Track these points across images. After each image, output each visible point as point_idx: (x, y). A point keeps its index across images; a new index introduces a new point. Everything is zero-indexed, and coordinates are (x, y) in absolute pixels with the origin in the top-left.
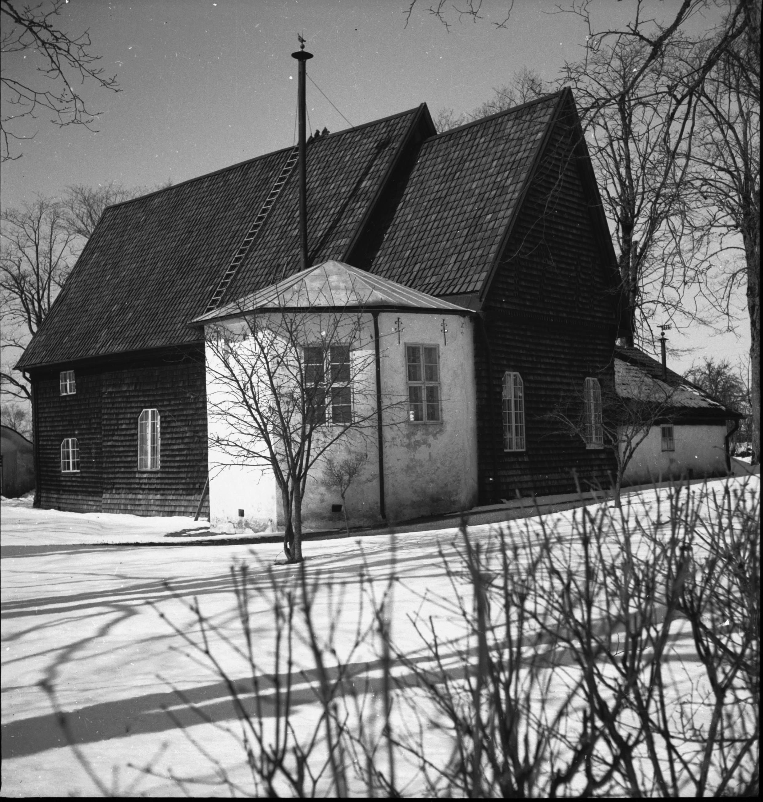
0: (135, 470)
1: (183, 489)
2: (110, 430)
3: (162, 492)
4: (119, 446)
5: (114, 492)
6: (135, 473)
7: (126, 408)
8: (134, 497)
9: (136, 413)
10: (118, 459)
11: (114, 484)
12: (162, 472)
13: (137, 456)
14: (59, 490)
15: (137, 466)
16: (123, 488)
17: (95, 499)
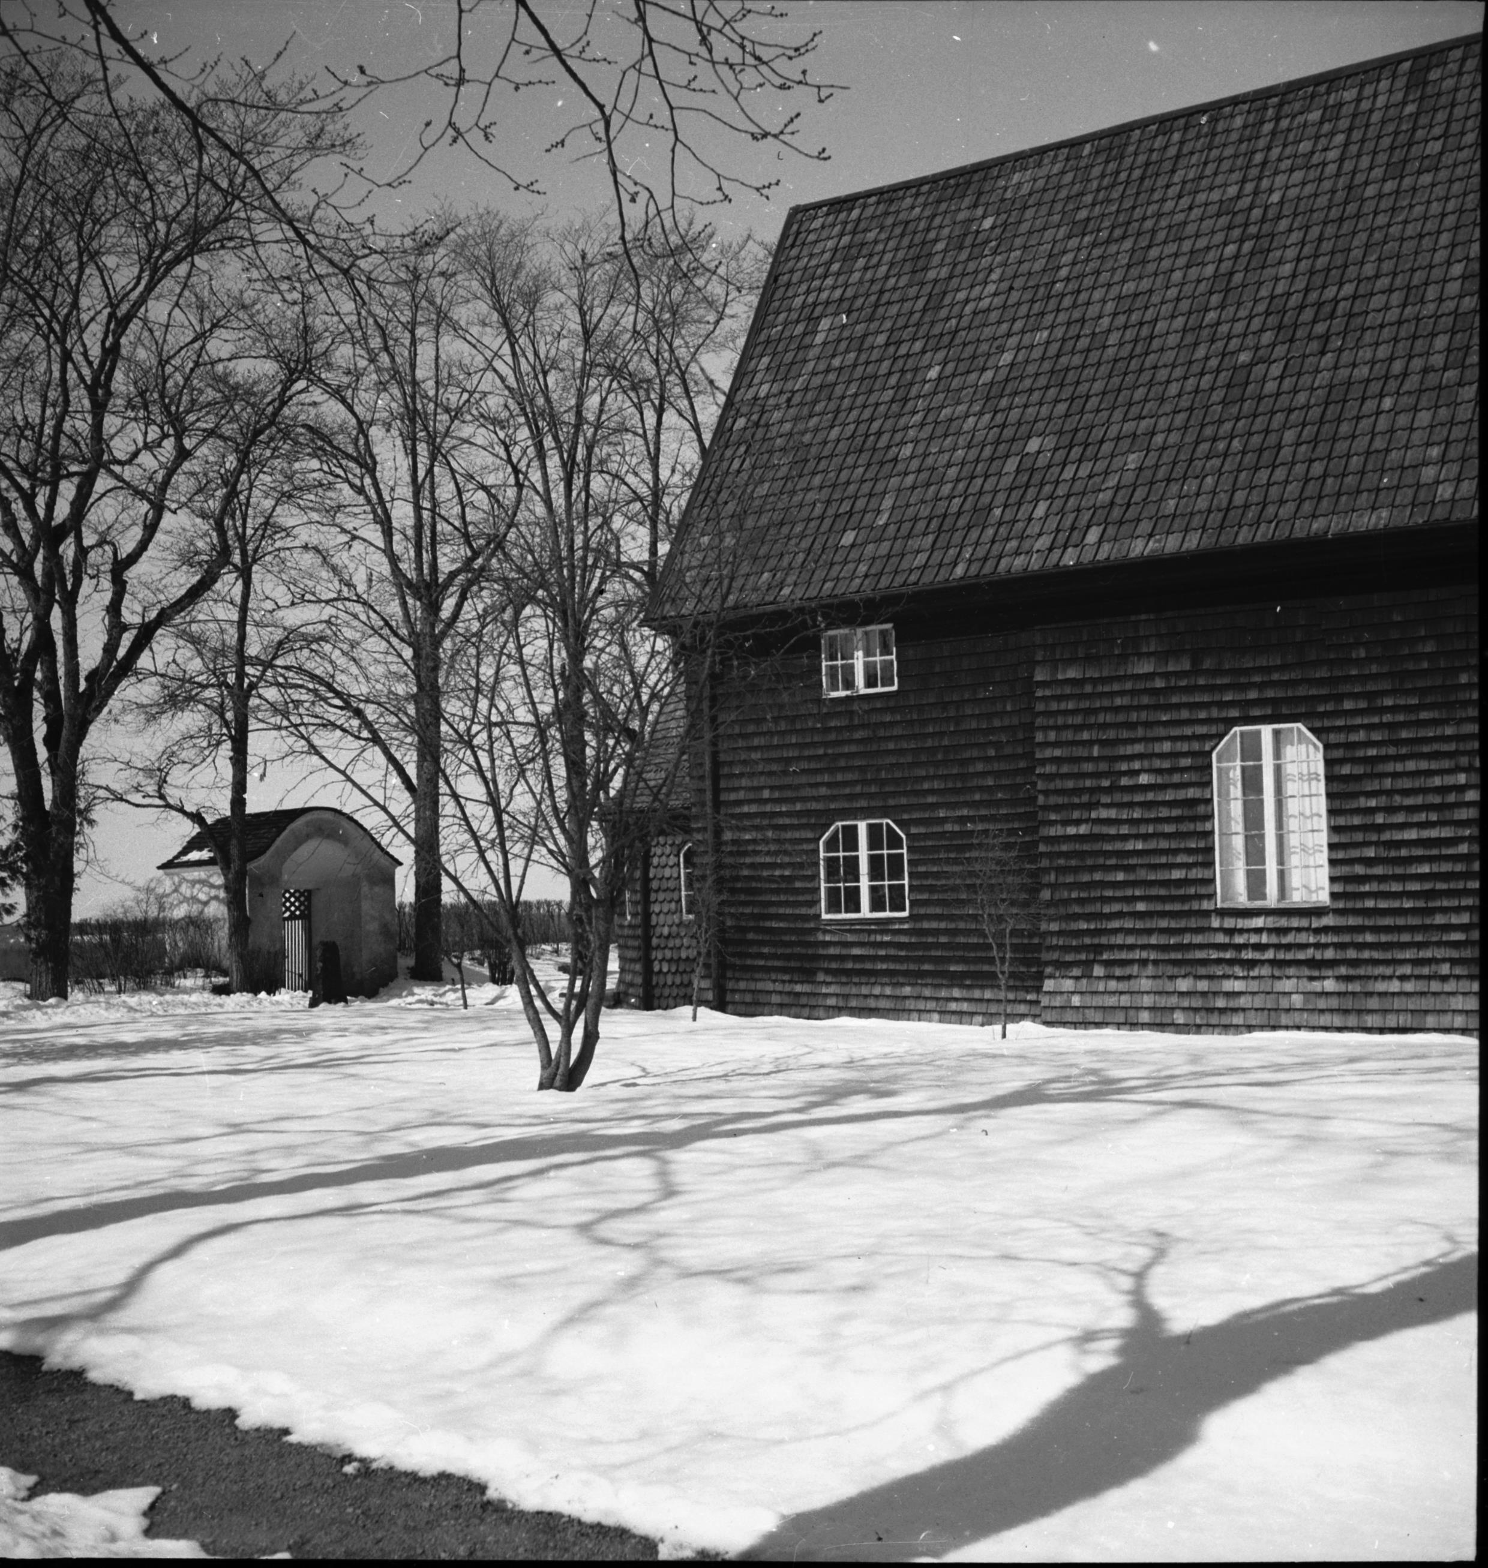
0: (1206, 905)
1: (1453, 962)
2: (1077, 791)
3: (1343, 971)
4: (1125, 838)
5: (1098, 971)
6: (1207, 914)
7: (1148, 724)
8: (1203, 985)
9: (1203, 738)
10: (1120, 876)
11: (1099, 949)
12: (1337, 912)
13: (1211, 864)
14: (812, 972)
15: (1212, 896)
16: (1144, 963)
17: (977, 994)
